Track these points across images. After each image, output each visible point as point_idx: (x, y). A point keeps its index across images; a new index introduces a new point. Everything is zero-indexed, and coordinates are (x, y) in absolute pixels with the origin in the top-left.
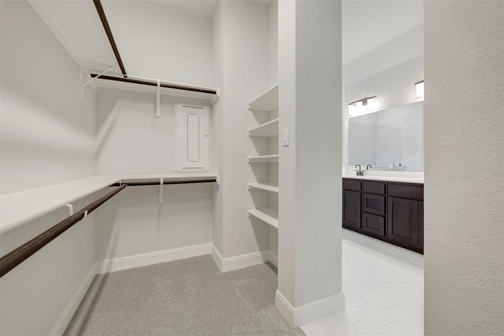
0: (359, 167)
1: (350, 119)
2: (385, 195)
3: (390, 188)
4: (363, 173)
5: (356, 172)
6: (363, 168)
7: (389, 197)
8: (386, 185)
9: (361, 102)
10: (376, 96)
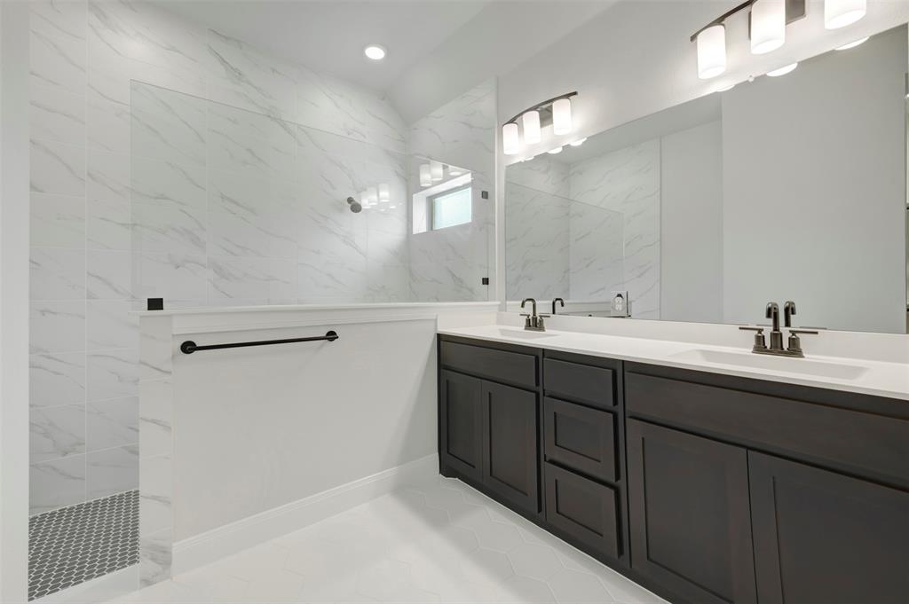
0: (531, 302)
1: (510, 167)
2: (615, 409)
3: (633, 384)
4: (541, 321)
5: (523, 320)
6: (543, 307)
7: (628, 420)
8: (619, 372)
9: (536, 114)
10: (575, 93)
